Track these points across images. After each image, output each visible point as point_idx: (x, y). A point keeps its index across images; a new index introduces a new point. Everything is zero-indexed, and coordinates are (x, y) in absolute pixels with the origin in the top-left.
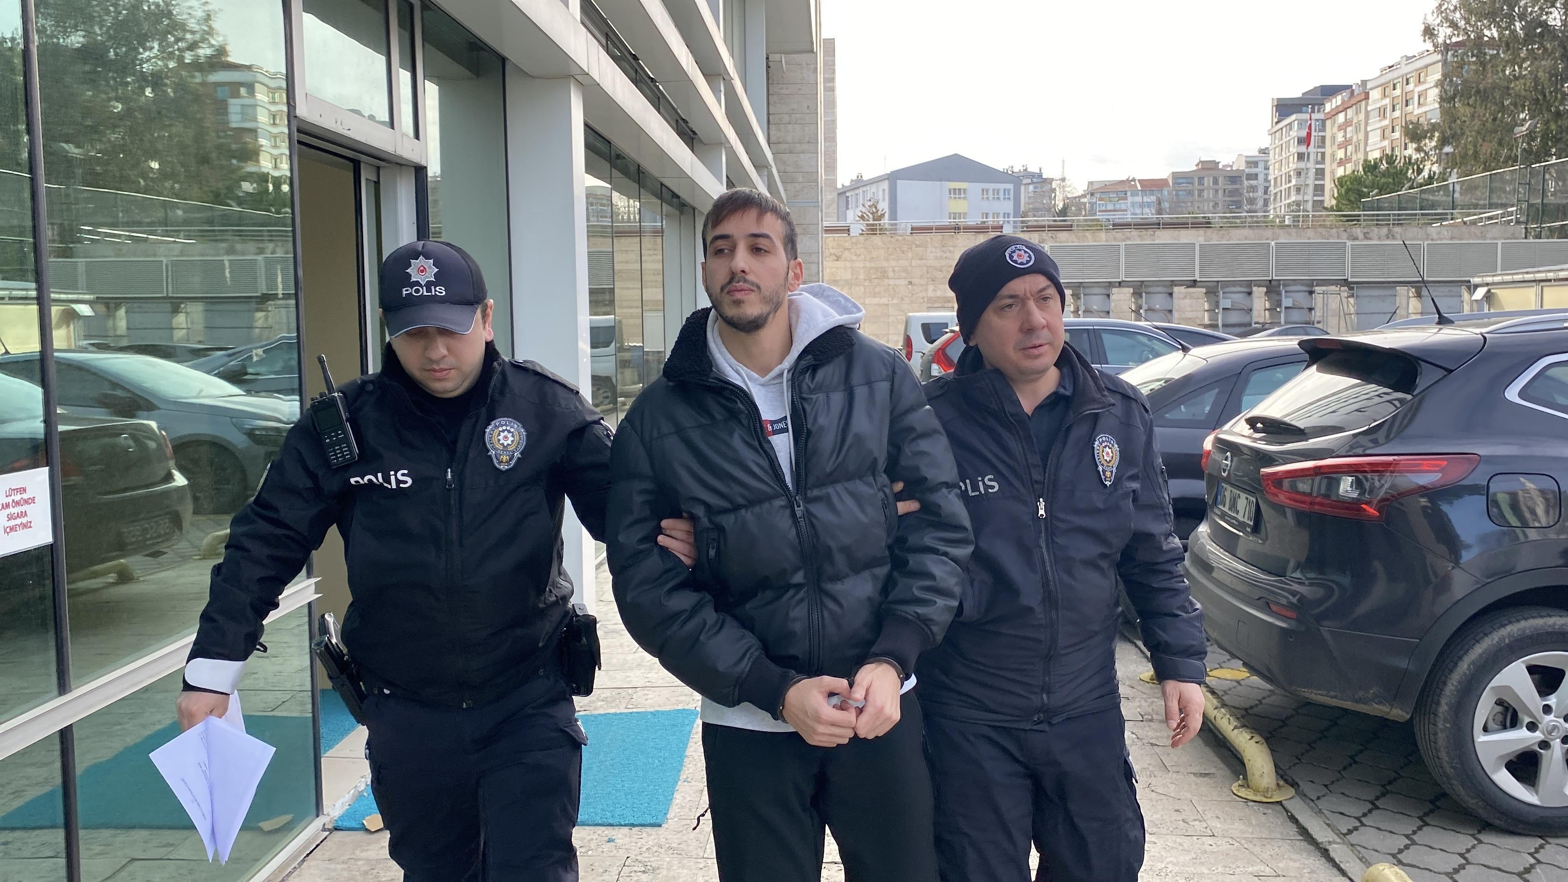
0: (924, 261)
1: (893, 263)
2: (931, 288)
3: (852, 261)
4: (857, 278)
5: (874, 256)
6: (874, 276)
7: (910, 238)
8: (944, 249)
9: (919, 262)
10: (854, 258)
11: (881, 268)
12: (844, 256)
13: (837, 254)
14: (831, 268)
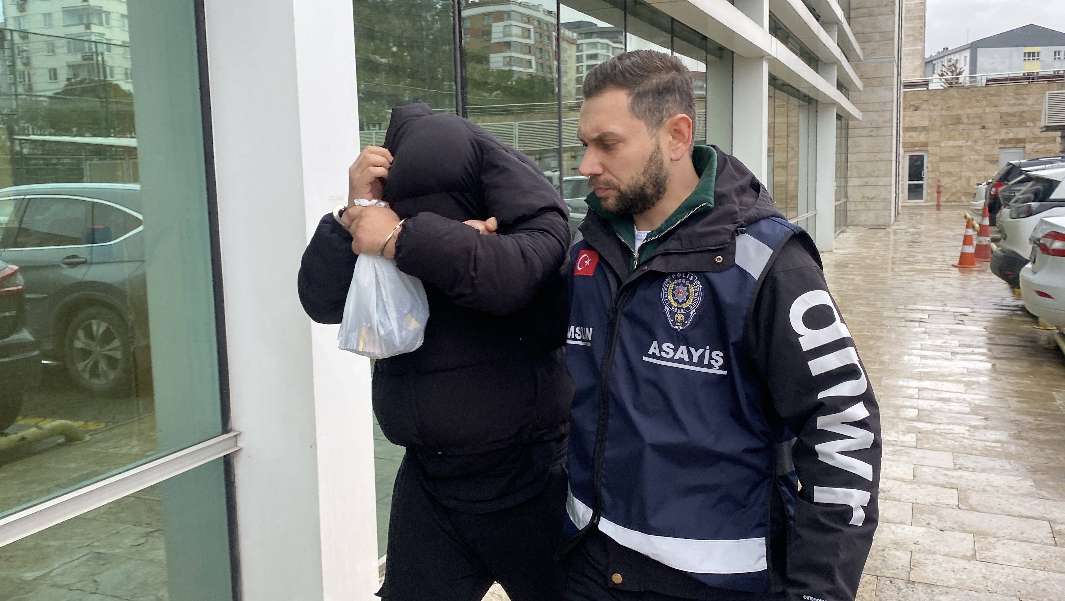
0: (998, 109)
1: (969, 111)
2: (1004, 131)
3: (930, 110)
4: (934, 125)
5: (950, 105)
6: (949, 123)
7: (985, 88)
8: (1018, 97)
9: (993, 109)
10: (932, 108)
11: (957, 115)
12: (922, 107)
13: (916, 105)
14: (910, 117)
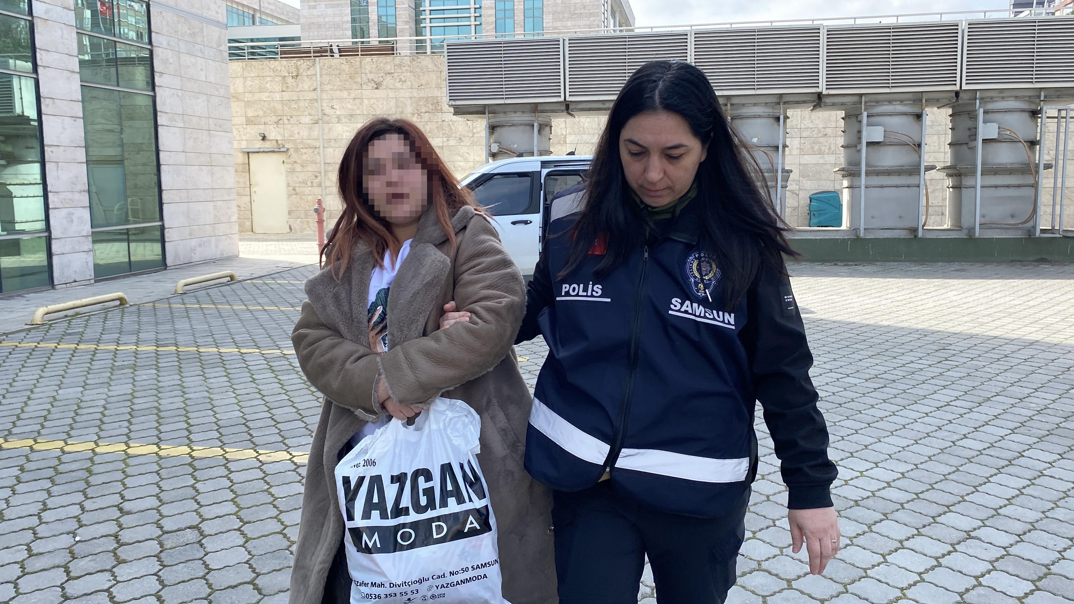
3: (396, 89)
5: (423, 82)
6: (423, 110)
10: (398, 85)
11: (433, 97)
12: (384, 83)
13: (376, 80)
14: (368, 99)
